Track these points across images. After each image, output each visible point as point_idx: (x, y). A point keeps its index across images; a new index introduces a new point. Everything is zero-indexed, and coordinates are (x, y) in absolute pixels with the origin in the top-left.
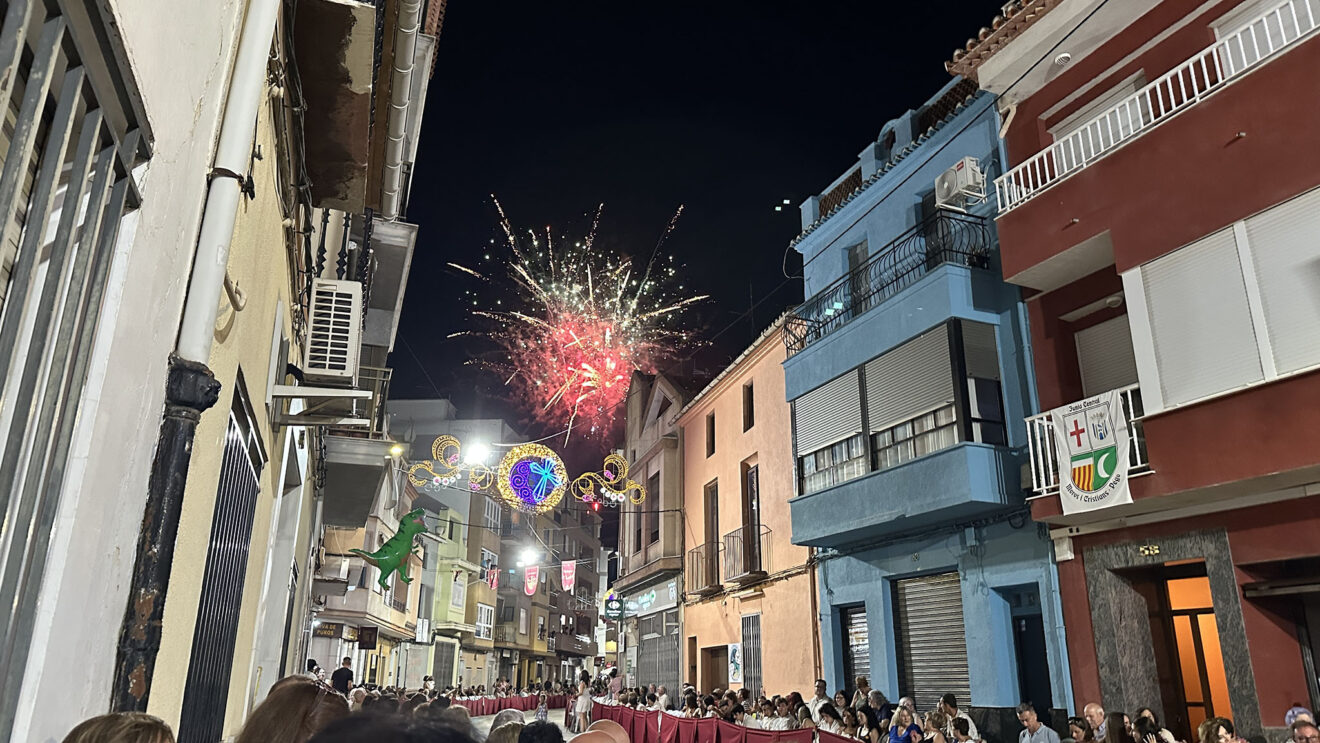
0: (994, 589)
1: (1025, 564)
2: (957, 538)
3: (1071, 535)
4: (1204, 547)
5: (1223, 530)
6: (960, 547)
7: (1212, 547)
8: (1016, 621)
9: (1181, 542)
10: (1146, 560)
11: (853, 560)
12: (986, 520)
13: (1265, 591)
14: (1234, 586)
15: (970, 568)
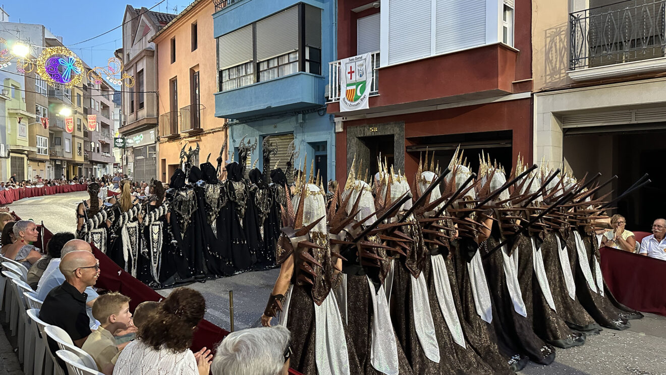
0: (308, 143)
1: (322, 133)
2: (294, 118)
3: (343, 120)
4: (395, 130)
5: (403, 123)
6: (295, 122)
7: (398, 129)
8: (317, 157)
9: (386, 127)
10: (372, 134)
11: (246, 126)
12: (308, 111)
13: (414, 149)
14: (403, 147)
15: (299, 133)
